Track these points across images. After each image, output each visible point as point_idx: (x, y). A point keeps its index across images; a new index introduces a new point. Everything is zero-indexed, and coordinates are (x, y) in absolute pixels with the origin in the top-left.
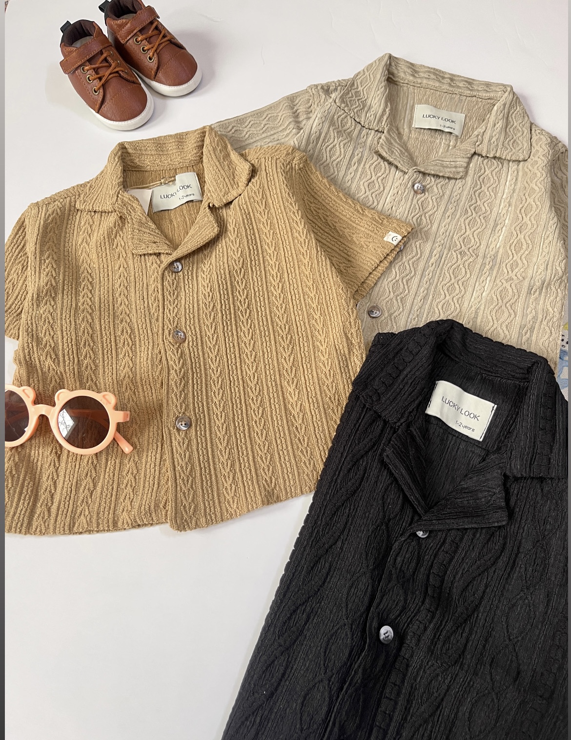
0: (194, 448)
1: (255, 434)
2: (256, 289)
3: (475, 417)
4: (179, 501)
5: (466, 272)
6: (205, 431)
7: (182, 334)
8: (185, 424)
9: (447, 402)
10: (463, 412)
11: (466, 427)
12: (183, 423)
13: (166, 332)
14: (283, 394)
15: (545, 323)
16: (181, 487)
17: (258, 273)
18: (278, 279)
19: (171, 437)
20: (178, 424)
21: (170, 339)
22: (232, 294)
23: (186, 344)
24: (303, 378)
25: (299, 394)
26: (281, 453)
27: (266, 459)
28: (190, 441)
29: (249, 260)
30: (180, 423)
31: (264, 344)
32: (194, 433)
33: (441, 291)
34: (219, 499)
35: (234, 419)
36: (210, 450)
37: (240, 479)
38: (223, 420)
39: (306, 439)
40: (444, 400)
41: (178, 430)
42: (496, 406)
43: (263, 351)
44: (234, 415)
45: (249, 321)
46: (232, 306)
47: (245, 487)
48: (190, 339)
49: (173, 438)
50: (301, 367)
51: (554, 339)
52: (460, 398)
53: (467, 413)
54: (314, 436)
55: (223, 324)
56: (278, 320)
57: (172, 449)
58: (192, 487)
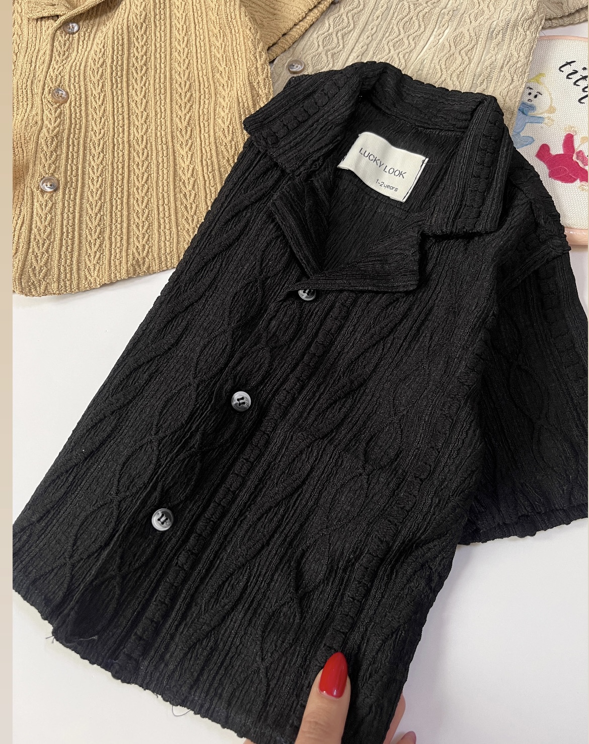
0: (59, 212)
1: (135, 201)
2: (158, 45)
3: (400, 174)
4: (28, 263)
5: (420, 25)
6: (75, 195)
7: (64, 93)
8: (51, 185)
9: (366, 155)
10: (387, 170)
11: (388, 186)
12: (49, 184)
13: (47, 90)
14: (175, 159)
15: (506, 69)
16: (33, 249)
17: (163, 28)
18: (184, 31)
19: (33, 199)
20: (42, 184)
21: (49, 98)
22: (129, 51)
23: (67, 105)
24: (198, 139)
25: (192, 157)
26: (162, 221)
27: (143, 227)
28: (54, 204)
29: (152, 13)
30: (45, 184)
31: (158, 103)
32: (61, 197)
33: (386, 46)
34: (78, 266)
35: (112, 185)
36: (77, 215)
37: (108, 246)
38: (98, 185)
39: (194, 206)
40: (363, 152)
41: (43, 192)
42: (427, 159)
43: (156, 111)
44: (113, 181)
45: (144, 78)
46: (125, 62)
47: (111, 255)
48: (73, 99)
49: (35, 200)
50: (198, 127)
51: (515, 87)
52: (385, 152)
53: (391, 171)
54: (204, 203)
55: (112, 81)
56: (178, 77)
57: (33, 212)
58: (47, 251)
